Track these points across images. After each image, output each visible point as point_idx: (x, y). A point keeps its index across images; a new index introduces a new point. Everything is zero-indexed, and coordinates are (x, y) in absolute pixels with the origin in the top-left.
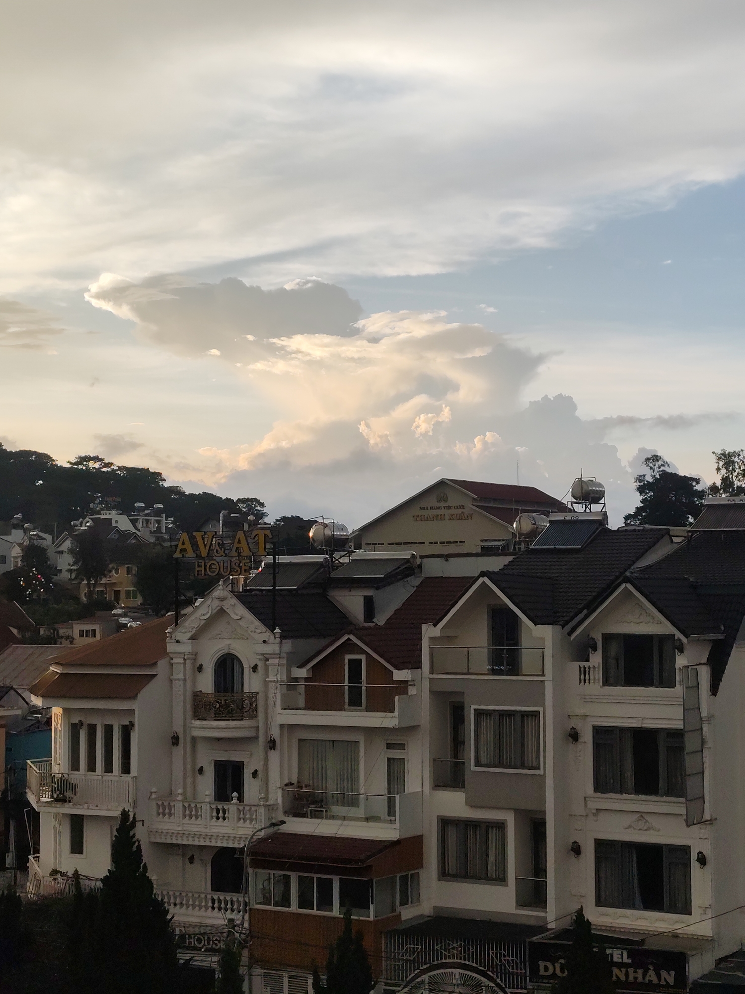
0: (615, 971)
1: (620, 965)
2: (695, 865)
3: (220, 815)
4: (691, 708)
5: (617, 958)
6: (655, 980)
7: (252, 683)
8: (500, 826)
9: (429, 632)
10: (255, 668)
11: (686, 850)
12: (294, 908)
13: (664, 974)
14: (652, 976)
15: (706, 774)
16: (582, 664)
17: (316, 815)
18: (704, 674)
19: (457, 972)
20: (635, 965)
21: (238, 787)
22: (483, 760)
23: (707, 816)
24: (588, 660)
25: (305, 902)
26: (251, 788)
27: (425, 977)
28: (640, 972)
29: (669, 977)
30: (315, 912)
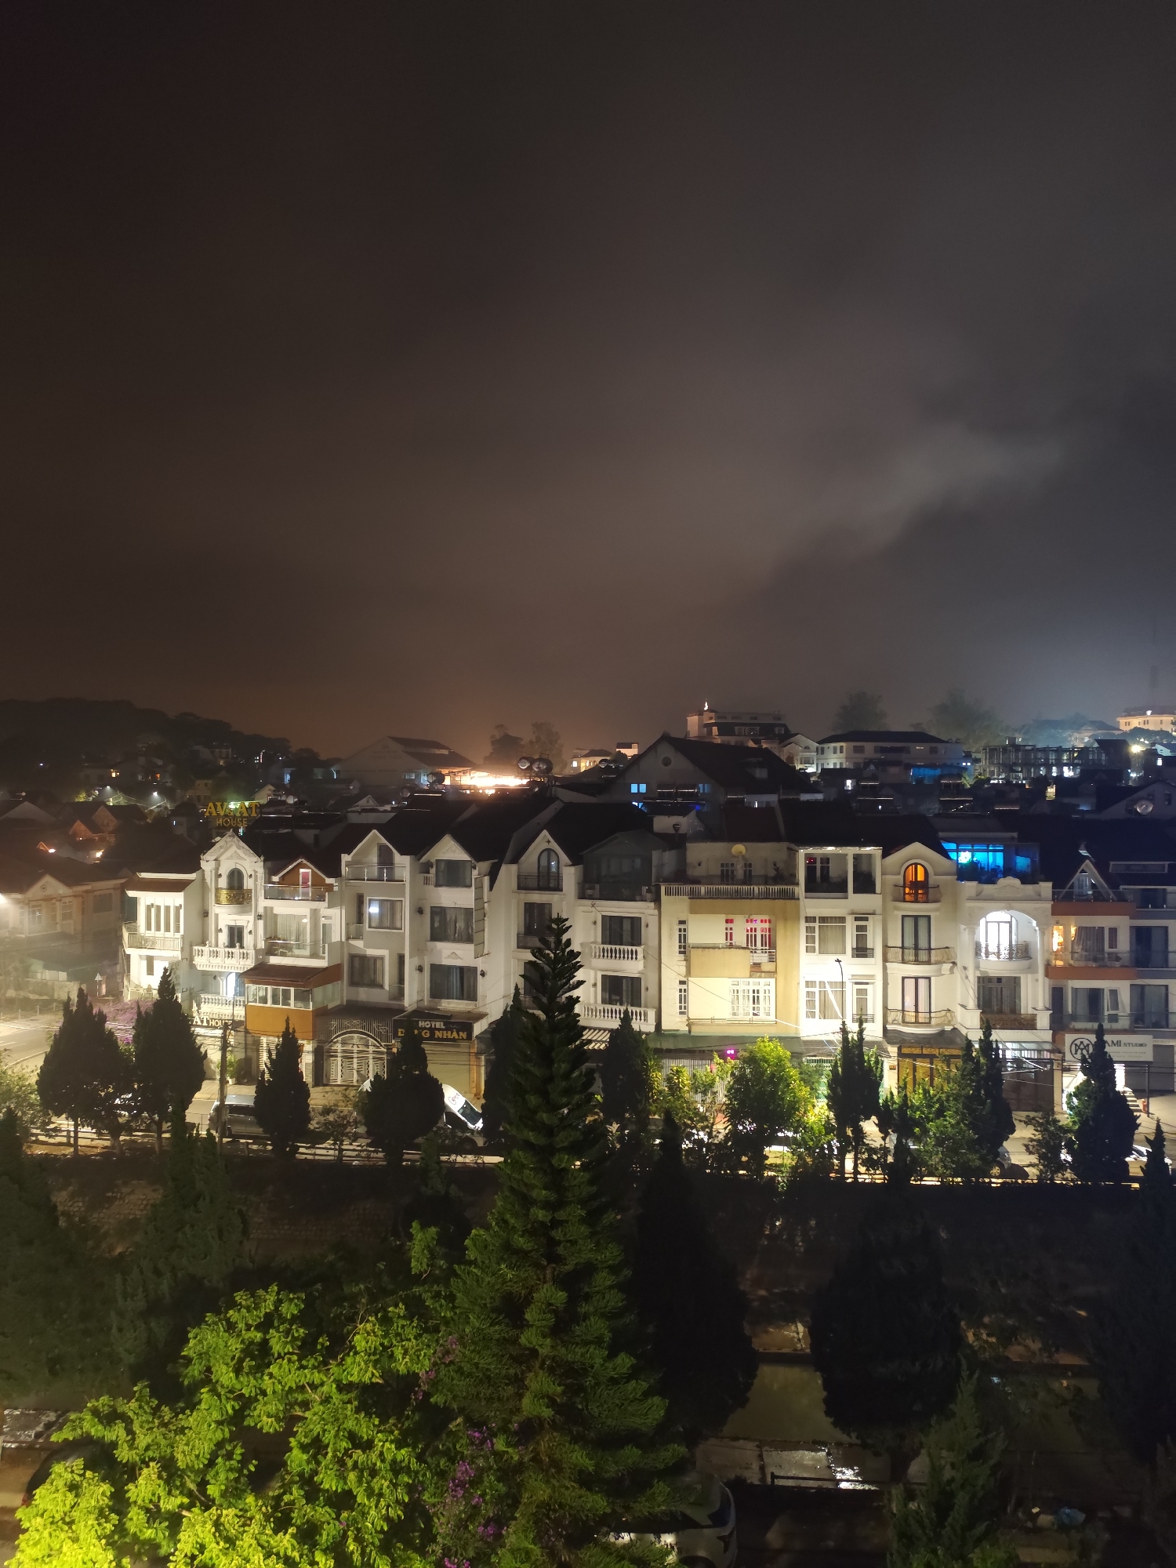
0: (437, 1032)
1: (439, 1030)
2: (479, 977)
3: (230, 955)
4: (479, 898)
5: (438, 1027)
6: (457, 1037)
7: (248, 884)
8: (382, 958)
9: (345, 858)
10: (251, 876)
11: (475, 969)
12: (269, 1004)
13: (461, 1033)
14: (455, 1035)
15: (486, 930)
16: (426, 875)
17: (283, 955)
18: (486, 880)
19: (356, 1035)
20: (446, 1030)
21: (240, 939)
22: (373, 925)
23: (486, 952)
24: (428, 873)
25: (275, 1001)
26: (248, 940)
27: (339, 1039)
28: (449, 1032)
29: (464, 1035)
30: (280, 1006)
